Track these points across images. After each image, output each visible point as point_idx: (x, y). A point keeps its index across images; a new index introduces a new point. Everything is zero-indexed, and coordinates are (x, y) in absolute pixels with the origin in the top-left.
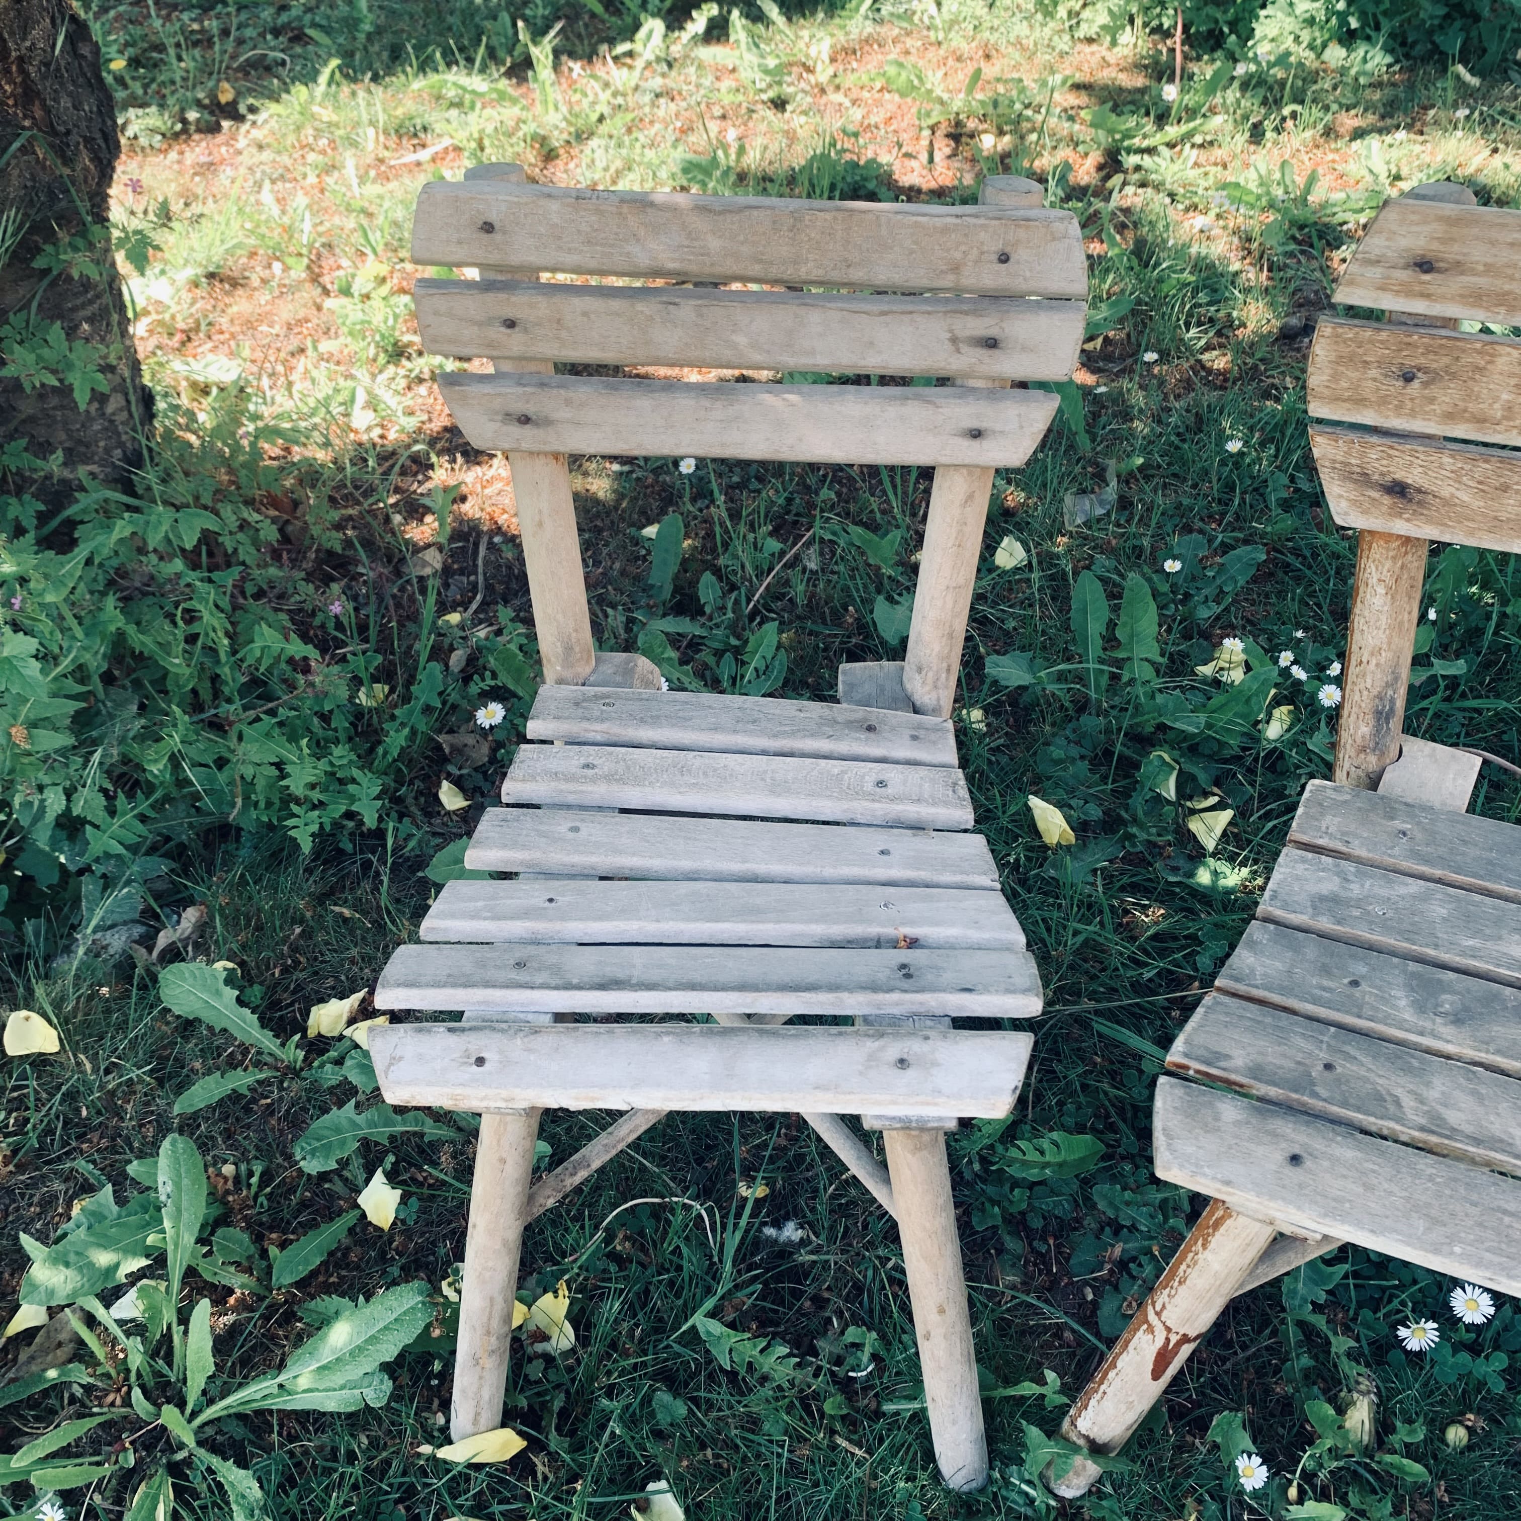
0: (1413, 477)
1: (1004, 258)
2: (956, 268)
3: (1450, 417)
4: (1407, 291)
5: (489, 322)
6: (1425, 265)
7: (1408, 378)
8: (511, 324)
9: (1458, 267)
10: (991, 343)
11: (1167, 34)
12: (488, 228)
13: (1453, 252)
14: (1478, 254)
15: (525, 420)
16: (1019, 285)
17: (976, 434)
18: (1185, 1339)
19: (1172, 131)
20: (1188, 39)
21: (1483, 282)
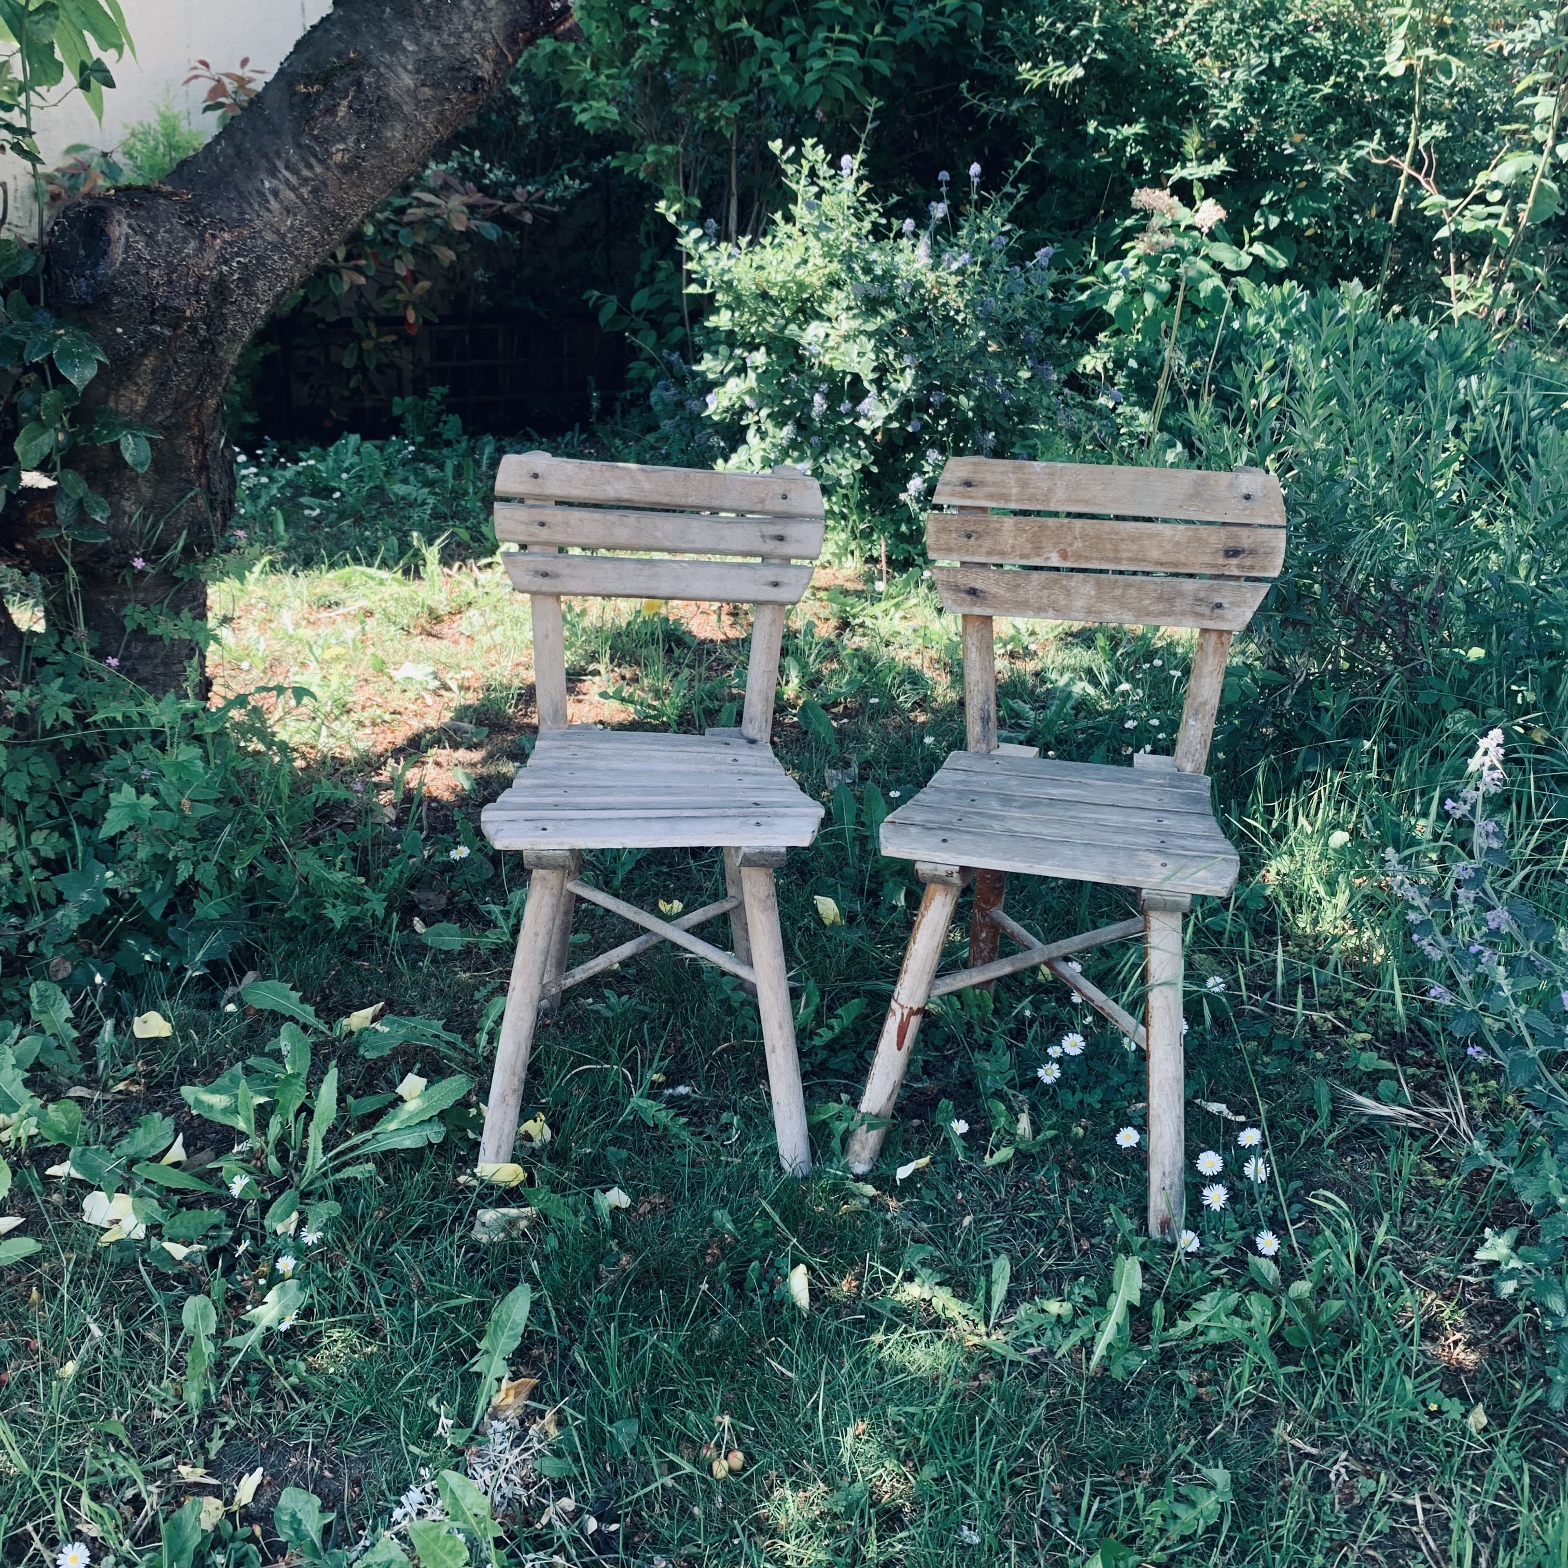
0: (978, 585)
1: (785, 497)
2: (762, 501)
3: (989, 553)
4: (963, 496)
5: (531, 523)
6: (968, 484)
7: (969, 537)
8: (542, 524)
9: (982, 484)
10: (781, 538)
11: (876, 561)
12: (536, 476)
13: (978, 477)
14: (989, 478)
15: (545, 575)
16: (794, 510)
17: (776, 584)
18: (912, 1013)
19: (883, 605)
20: (889, 561)
21: (992, 489)
